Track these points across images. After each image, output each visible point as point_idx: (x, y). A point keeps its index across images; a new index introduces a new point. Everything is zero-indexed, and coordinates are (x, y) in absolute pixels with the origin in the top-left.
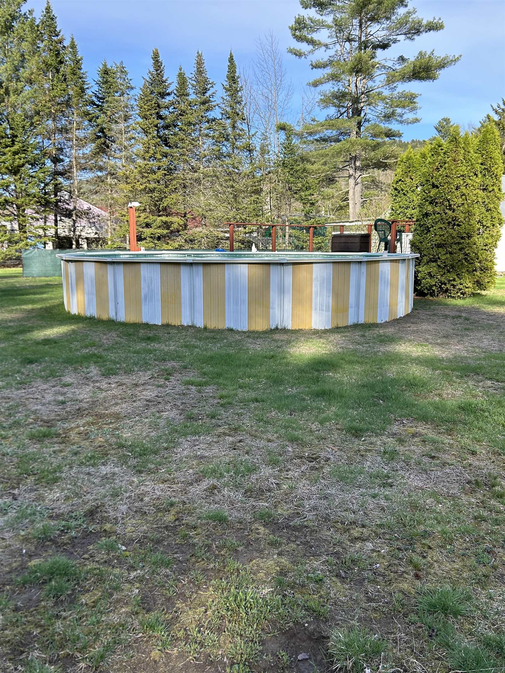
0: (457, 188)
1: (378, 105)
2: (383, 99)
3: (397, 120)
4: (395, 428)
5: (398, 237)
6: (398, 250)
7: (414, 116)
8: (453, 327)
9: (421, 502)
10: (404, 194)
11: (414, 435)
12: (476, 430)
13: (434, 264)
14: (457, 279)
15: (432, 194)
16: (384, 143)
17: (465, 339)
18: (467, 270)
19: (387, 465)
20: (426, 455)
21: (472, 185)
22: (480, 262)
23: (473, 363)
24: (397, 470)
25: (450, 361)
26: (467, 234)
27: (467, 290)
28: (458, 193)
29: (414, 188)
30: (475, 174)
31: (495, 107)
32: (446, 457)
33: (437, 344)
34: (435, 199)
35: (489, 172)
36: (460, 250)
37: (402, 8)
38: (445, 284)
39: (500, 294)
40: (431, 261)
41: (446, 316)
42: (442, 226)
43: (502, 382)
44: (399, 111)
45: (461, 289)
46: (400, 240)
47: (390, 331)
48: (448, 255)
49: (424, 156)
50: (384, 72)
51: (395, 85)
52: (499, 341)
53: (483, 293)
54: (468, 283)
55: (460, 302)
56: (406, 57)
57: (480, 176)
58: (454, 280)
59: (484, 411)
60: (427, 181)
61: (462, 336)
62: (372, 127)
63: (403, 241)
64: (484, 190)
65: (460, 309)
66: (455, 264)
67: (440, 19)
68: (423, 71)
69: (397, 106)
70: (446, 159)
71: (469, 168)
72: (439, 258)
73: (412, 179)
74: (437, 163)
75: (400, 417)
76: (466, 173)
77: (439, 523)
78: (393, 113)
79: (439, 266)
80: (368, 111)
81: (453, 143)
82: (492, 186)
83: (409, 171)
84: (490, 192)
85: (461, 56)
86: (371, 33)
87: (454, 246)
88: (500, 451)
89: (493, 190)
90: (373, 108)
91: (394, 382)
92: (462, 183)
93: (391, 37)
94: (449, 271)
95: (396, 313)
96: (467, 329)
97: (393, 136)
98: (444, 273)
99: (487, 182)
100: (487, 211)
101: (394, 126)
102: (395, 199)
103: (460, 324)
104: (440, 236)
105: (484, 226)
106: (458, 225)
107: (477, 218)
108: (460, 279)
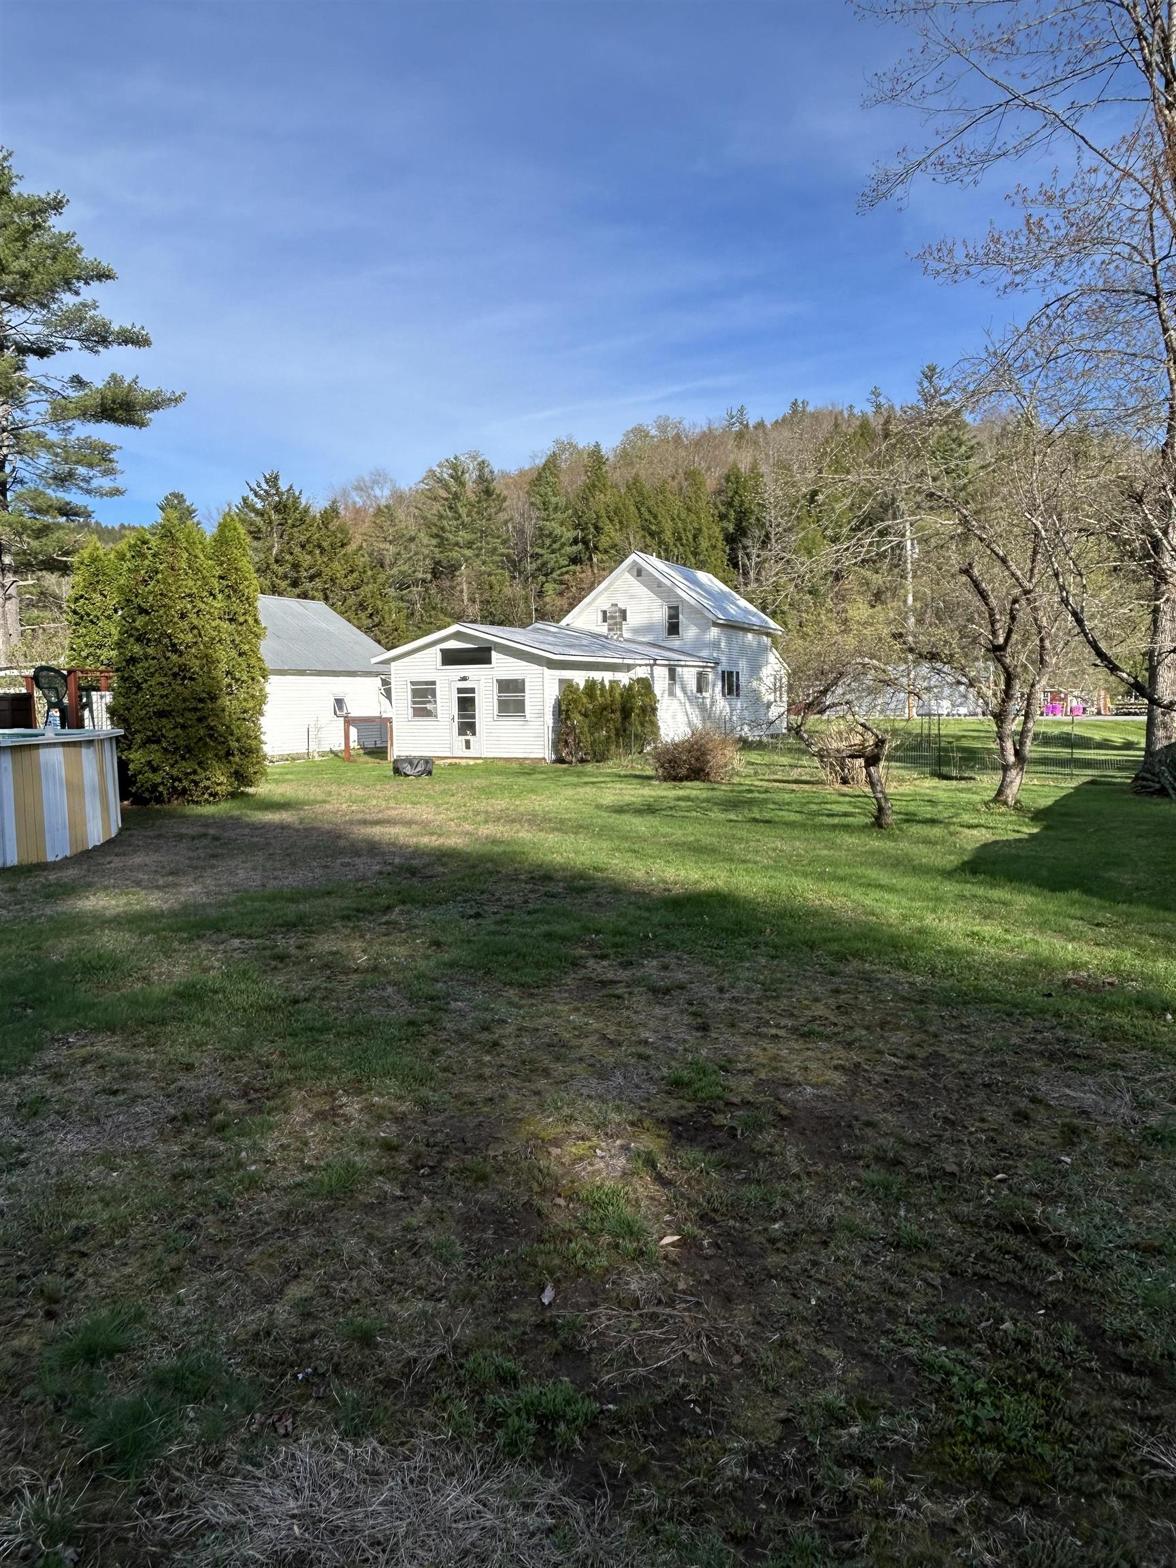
0: (183, 616)
1: (39, 457)
2: (49, 447)
3: (81, 488)
4: (49, 1056)
5: (84, 700)
6: (87, 722)
7: (112, 485)
8: (191, 854)
9: (81, 1177)
10: (91, 621)
11: (85, 1061)
12: (198, 1027)
13: (154, 747)
14: (199, 770)
15: (137, 624)
16: (60, 527)
17: (209, 872)
18: (216, 755)
19: (21, 1127)
20: (104, 1091)
21: (208, 612)
22: (238, 740)
23: (213, 913)
24: (42, 1133)
25: (173, 914)
26: (209, 693)
27: (219, 788)
28: (184, 624)
29: (110, 612)
30: (211, 594)
31: (254, 486)
32: (139, 1086)
33: (158, 888)
34: (146, 633)
35: (235, 591)
36: (200, 720)
37: (68, 294)
38: (180, 780)
39: (279, 791)
40: (149, 741)
41: (180, 837)
42: (163, 680)
43: (257, 938)
44: (81, 470)
45: (209, 788)
46: (89, 705)
47: (72, 873)
48: (179, 731)
49: (122, 557)
50: (44, 398)
51: (70, 424)
52: (264, 870)
53: (251, 790)
54: (220, 778)
55: (208, 810)
56: (85, 378)
57: (220, 597)
58: (195, 772)
59: (216, 992)
60: (128, 601)
61: (204, 868)
62: (32, 495)
63: (95, 706)
64: (231, 620)
65: (206, 822)
66: (192, 744)
67: (143, 328)
68: (121, 408)
69: (77, 463)
70: (158, 565)
71: (199, 583)
72: (163, 736)
73: (105, 596)
74: (143, 572)
75: (63, 1033)
76: (195, 590)
77: (107, 1204)
78: (71, 474)
79: (165, 750)
80: (19, 464)
81: (167, 539)
82: (244, 614)
83: (98, 582)
84: (241, 624)
85: (185, 394)
86: (12, 324)
87: (188, 715)
88: (233, 1053)
89: (246, 621)
90: (28, 460)
91: (59, 970)
92: (189, 606)
93: (52, 339)
94: (183, 758)
95: (85, 840)
96: (214, 856)
97: (76, 514)
98: (176, 762)
99: (234, 608)
100: (240, 655)
101: (75, 497)
102: (74, 631)
103: (205, 847)
104: (162, 697)
105: (237, 680)
106: (191, 679)
107: (223, 667)
108: (205, 770)
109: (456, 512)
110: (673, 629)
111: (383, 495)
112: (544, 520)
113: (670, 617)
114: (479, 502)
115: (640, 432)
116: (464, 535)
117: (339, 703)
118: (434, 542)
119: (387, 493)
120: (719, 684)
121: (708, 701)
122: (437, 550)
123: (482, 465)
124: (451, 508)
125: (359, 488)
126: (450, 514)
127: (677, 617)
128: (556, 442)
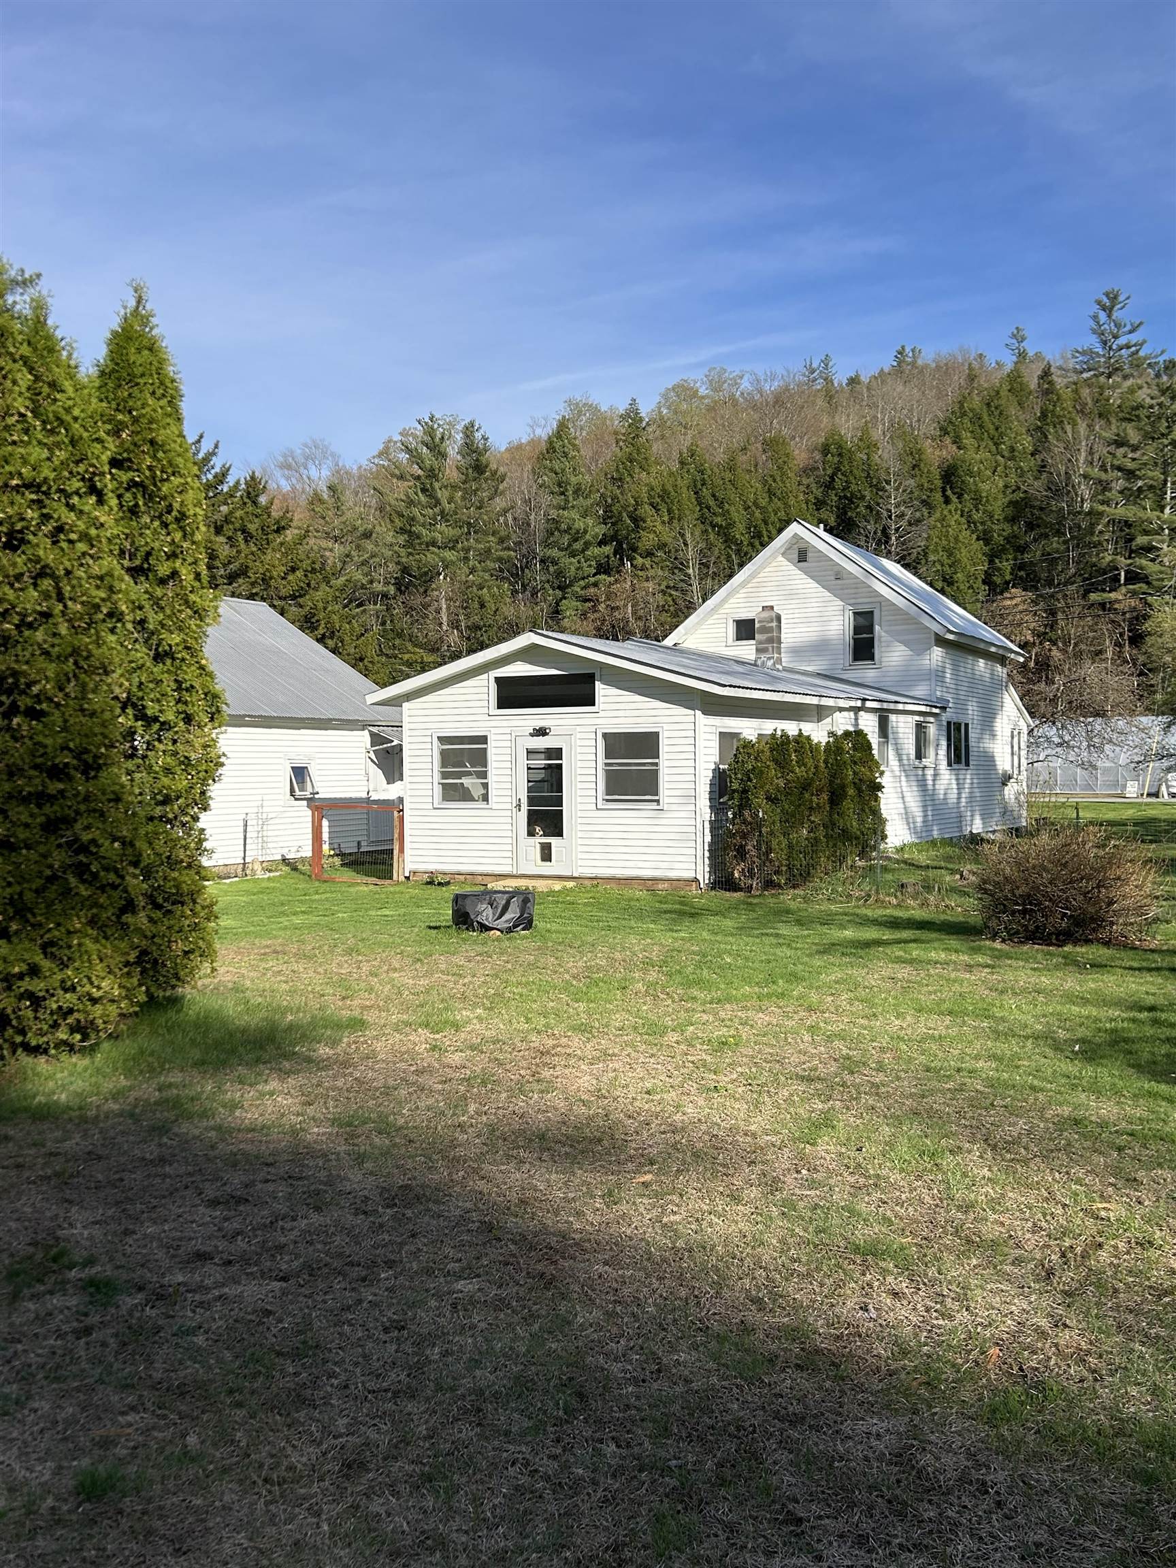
22: (147, 875)
26: (79, 754)
27: (97, 1009)
36: (52, 826)
45: (71, 1011)
54: (99, 981)
66: (29, 896)
100: (158, 657)
105: (149, 721)
106: (33, 714)
107: (119, 684)
108: (64, 966)
109: (431, 496)
110: (863, 648)
111: (320, 476)
112: (559, 508)
113: (857, 630)
114: (464, 482)
115: (684, 392)
116: (443, 531)
117: (300, 773)
118: (402, 539)
119: (325, 473)
120: (944, 743)
121: (930, 772)
122: (403, 552)
123: (469, 430)
124: (424, 490)
125: (286, 466)
126: (423, 498)
127: (870, 629)
128: (569, 402)
